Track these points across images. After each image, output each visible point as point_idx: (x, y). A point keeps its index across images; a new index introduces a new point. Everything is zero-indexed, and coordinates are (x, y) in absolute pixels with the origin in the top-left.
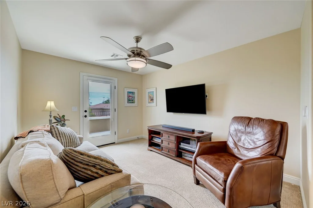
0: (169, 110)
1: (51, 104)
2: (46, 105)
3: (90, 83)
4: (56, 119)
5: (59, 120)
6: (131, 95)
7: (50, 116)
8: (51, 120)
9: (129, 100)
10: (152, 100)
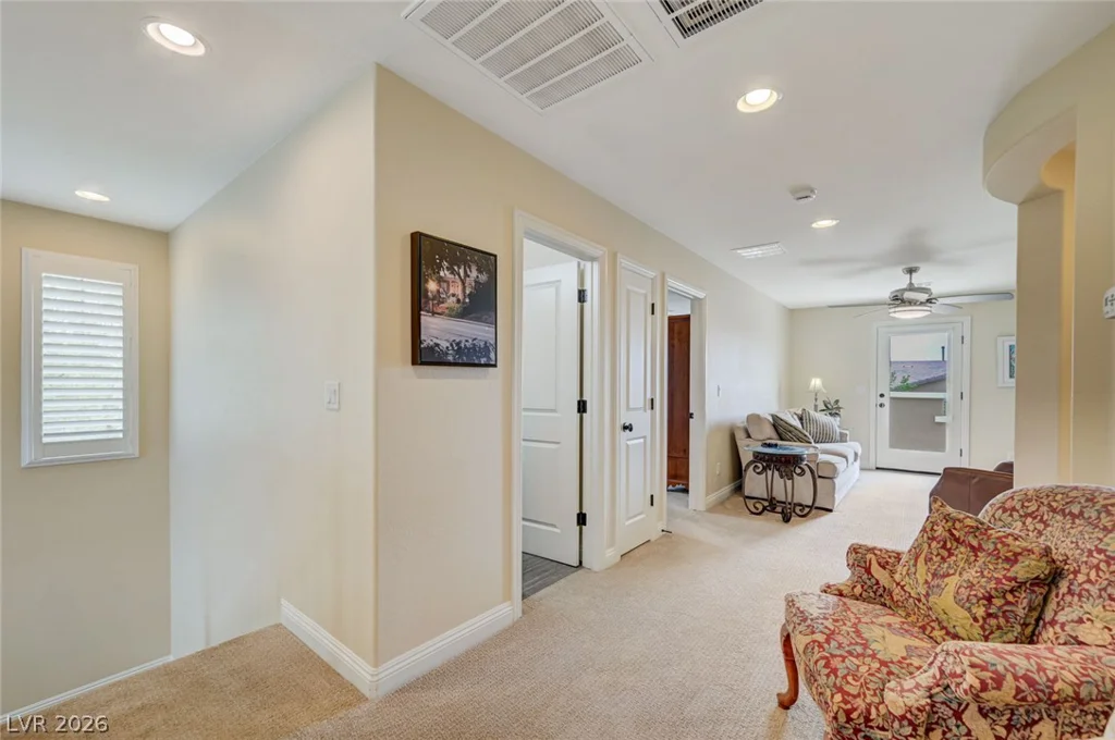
1: (816, 382)
2: (810, 384)
7: (816, 400)
8: (817, 406)
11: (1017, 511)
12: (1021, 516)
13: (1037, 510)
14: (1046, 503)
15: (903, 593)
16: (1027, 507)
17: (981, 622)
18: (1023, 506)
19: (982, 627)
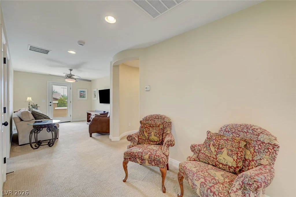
0: (101, 102)
1: (29, 99)
2: (27, 99)
3: (53, 86)
4: (32, 106)
5: (34, 107)
6: (82, 93)
7: (29, 105)
8: (30, 107)
9: (81, 96)
10: (95, 96)
11: (230, 132)
12: (231, 133)
13: (235, 131)
14: (237, 129)
15: (204, 155)
16: (232, 131)
17: (236, 160)
18: (231, 130)
19: (236, 162)
